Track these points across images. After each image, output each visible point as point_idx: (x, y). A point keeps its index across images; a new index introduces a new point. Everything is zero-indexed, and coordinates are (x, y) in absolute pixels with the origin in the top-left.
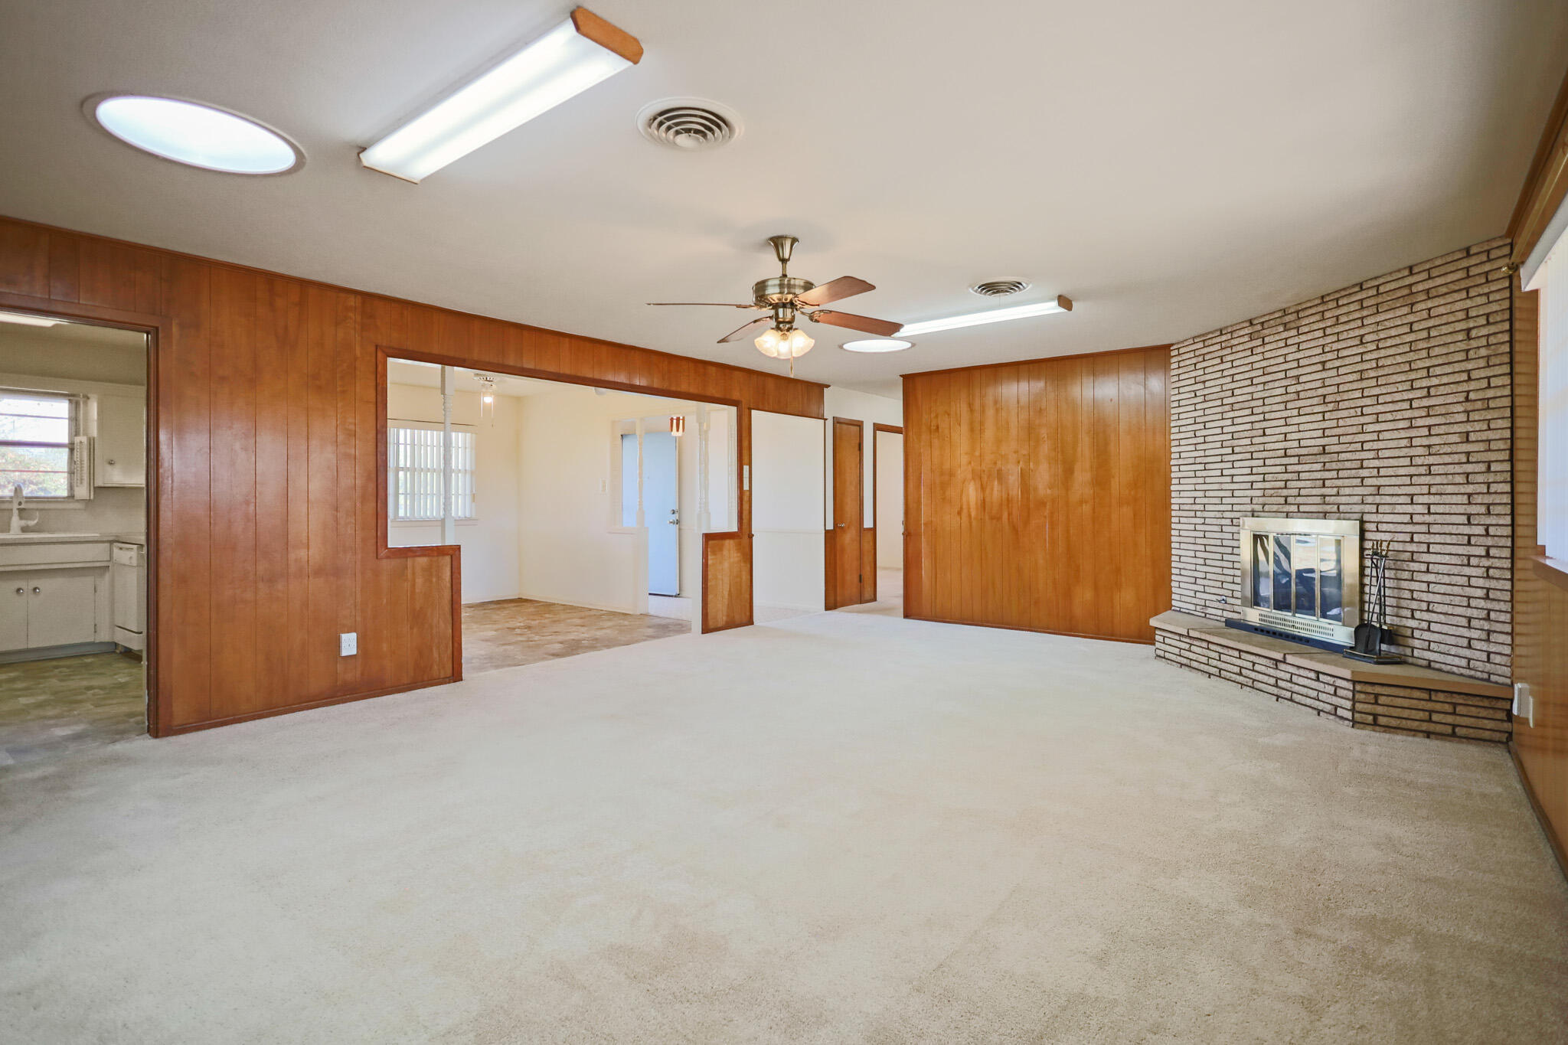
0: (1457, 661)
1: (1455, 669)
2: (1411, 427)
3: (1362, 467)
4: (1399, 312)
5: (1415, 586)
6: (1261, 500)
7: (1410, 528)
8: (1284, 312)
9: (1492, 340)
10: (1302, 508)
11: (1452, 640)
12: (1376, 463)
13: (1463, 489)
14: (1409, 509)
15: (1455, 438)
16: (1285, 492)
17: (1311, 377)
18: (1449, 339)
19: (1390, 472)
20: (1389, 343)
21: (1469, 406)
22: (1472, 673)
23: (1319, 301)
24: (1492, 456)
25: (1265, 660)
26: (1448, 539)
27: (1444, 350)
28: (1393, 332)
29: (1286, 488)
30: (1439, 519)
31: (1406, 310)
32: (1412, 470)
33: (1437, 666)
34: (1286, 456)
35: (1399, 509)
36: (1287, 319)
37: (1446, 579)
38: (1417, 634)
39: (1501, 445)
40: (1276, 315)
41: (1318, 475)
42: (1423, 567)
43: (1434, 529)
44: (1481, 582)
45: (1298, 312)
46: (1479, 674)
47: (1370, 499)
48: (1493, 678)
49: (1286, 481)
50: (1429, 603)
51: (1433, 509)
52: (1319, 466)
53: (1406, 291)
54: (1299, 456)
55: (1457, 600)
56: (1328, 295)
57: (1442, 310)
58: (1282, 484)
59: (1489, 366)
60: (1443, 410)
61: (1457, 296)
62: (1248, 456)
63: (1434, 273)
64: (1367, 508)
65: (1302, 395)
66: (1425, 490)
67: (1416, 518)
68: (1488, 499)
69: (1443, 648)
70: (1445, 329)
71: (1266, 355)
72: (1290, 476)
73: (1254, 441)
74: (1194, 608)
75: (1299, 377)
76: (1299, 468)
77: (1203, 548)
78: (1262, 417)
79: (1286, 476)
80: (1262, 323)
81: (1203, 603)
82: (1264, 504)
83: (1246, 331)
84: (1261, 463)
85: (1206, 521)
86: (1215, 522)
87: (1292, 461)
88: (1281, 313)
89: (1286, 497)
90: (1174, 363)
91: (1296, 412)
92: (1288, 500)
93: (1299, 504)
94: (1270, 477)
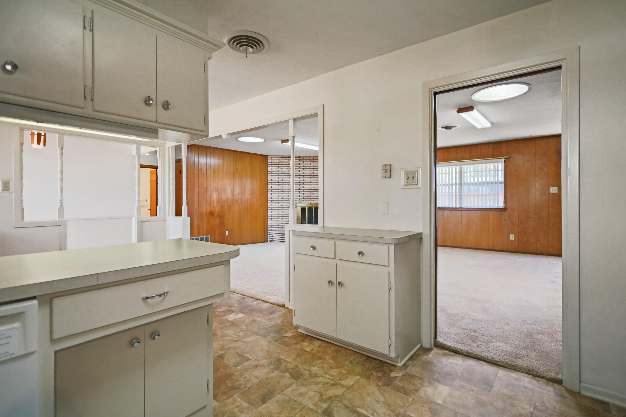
6: (303, 199)
8: (310, 157)
16: (310, 198)
34: (310, 189)
40: (308, 157)
45: (314, 158)
54: (314, 190)
58: (309, 196)
62: (299, 189)
65: (315, 176)
71: (304, 166)
72: (311, 194)
73: (300, 185)
74: (278, 228)
75: (314, 172)
76: (314, 192)
77: (281, 212)
78: (303, 180)
79: (310, 194)
80: (303, 158)
81: (281, 226)
82: (303, 201)
83: (298, 159)
84: (303, 191)
85: (283, 205)
86: (286, 205)
87: (312, 191)
88: (309, 157)
89: (310, 199)
90: (269, 161)
91: (313, 180)
92: (311, 199)
93: (314, 200)
94: (305, 194)
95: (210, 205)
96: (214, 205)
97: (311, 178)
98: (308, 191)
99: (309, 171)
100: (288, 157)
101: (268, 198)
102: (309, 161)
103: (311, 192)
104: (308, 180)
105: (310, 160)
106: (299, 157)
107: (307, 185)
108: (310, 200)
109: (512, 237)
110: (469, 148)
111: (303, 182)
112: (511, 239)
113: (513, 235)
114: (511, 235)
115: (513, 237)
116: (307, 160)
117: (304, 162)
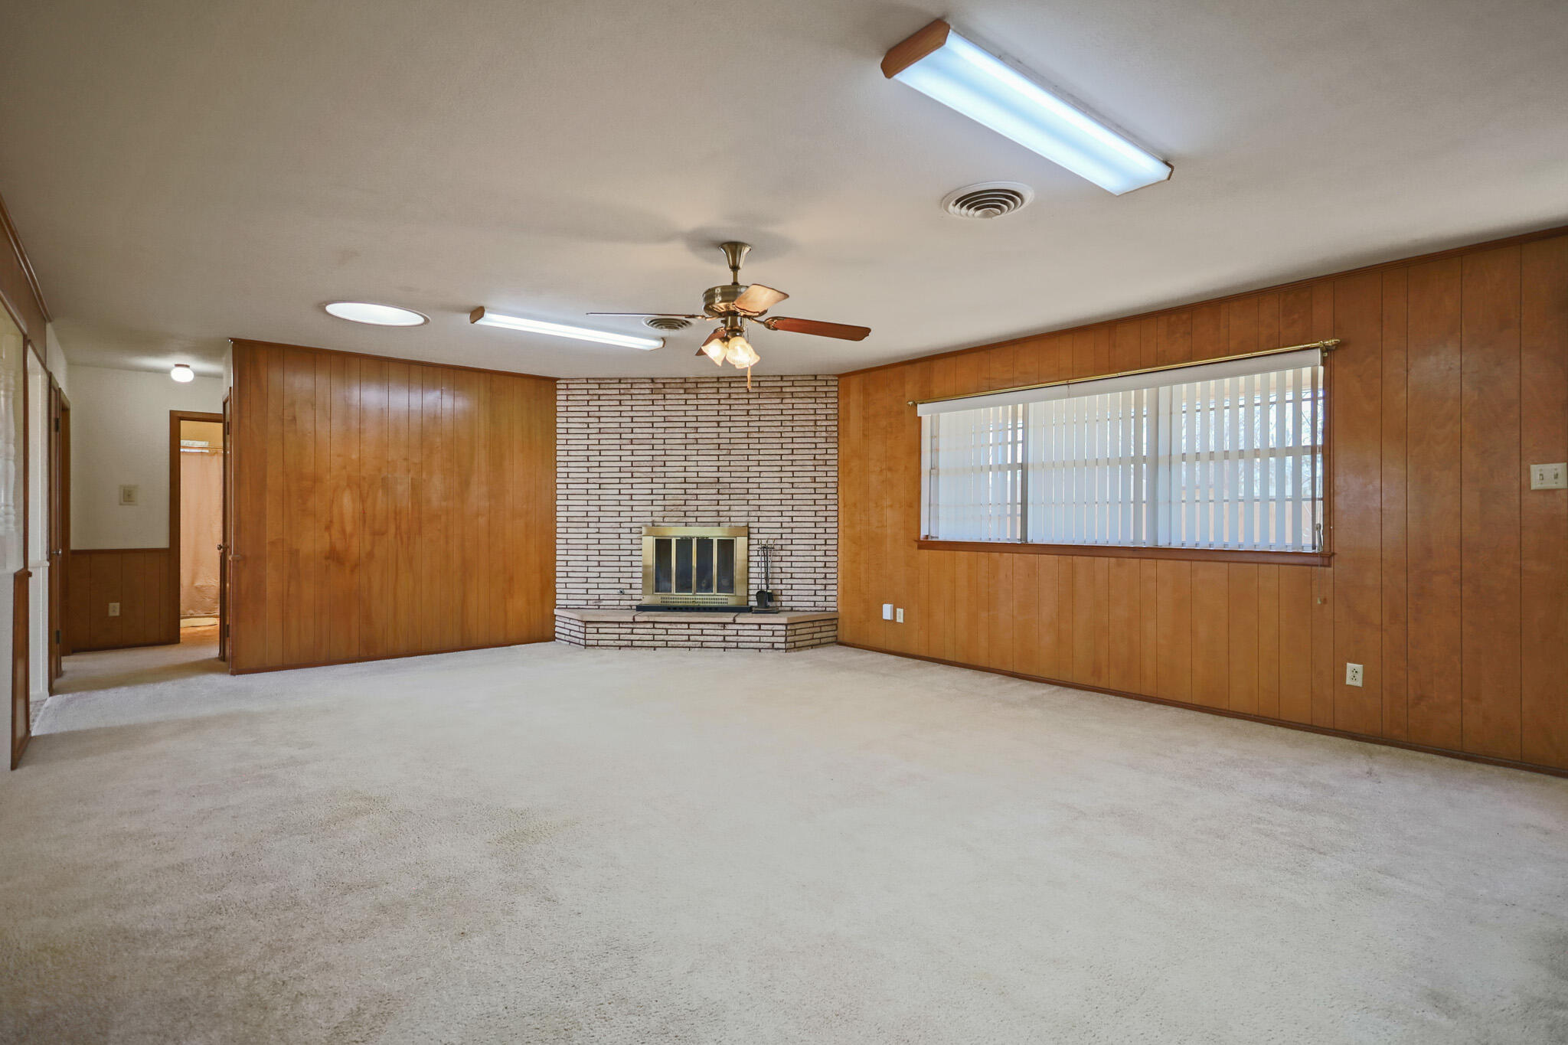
0: (808, 604)
1: (807, 609)
2: (781, 471)
3: (748, 493)
4: (774, 401)
5: (782, 564)
6: (661, 514)
7: (781, 531)
8: (685, 380)
9: (829, 429)
10: (699, 519)
11: (806, 593)
12: (758, 491)
13: (812, 508)
14: (780, 519)
15: (808, 480)
16: (685, 508)
17: (708, 431)
18: (804, 423)
19: (768, 497)
20: (767, 418)
21: (816, 463)
22: (817, 609)
23: (716, 380)
24: (829, 491)
25: (713, 625)
26: (803, 536)
27: (802, 429)
28: (770, 412)
29: (685, 505)
30: (798, 525)
31: (779, 401)
32: (782, 497)
33: (797, 609)
34: (685, 482)
35: (773, 519)
36: (687, 386)
37: (802, 559)
38: (784, 592)
39: (833, 485)
40: (678, 381)
41: (714, 497)
42: (789, 553)
43: (795, 531)
44: (822, 559)
45: (697, 383)
46: (820, 609)
47: (753, 514)
48: (828, 609)
49: (685, 500)
50: (792, 573)
51: (795, 519)
52: (715, 491)
53: (779, 390)
54: (697, 483)
55: (808, 570)
56: (724, 377)
57: (801, 406)
58: (682, 502)
59: (827, 442)
60: (801, 463)
61: (809, 401)
62: (650, 480)
63: (796, 384)
64: (752, 519)
65: (700, 441)
66: (790, 508)
67: (784, 525)
68: (826, 514)
69: (800, 598)
70: (803, 417)
71: (667, 408)
72: (689, 497)
73: (655, 469)
74: (585, 603)
75: (697, 428)
76: (698, 492)
77: (597, 553)
78: (663, 452)
79: (685, 497)
80: (664, 384)
81: (597, 597)
82: (664, 517)
83: (647, 386)
84: (662, 486)
85: (601, 530)
86: (611, 530)
87: (691, 486)
88: (682, 381)
89: (685, 512)
90: (561, 396)
91: (695, 452)
92: (688, 514)
93: (697, 517)
94: (670, 497)
95: (328, 528)
96: (343, 531)
97: (688, 447)
98: (678, 486)
99: (683, 425)
100: (617, 381)
101: (558, 508)
102: (682, 391)
103: (688, 491)
104: (679, 453)
105: (685, 389)
106: (653, 380)
107: (675, 467)
108: (685, 516)
109: (1354, 674)
110: (1185, 317)
111: (665, 458)
112: (1349, 682)
113: (1359, 667)
114: (1350, 666)
115: (1360, 676)
116: (676, 391)
117: (668, 397)
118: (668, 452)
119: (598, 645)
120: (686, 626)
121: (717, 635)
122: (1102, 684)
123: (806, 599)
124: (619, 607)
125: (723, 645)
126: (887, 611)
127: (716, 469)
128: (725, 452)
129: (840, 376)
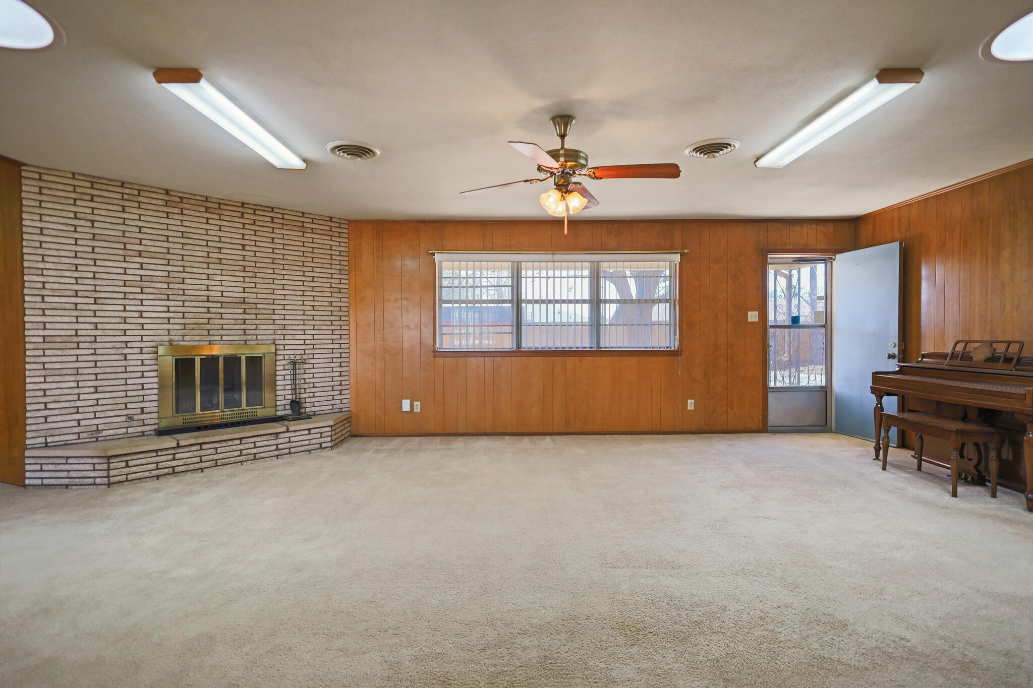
0: (328, 408)
1: (327, 412)
2: (303, 295)
3: (274, 314)
4: (296, 233)
5: (306, 376)
6: (181, 332)
7: (304, 347)
8: (207, 199)
9: (342, 263)
10: (224, 338)
11: (326, 398)
12: (284, 312)
13: (330, 328)
14: (303, 337)
15: (326, 304)
16: (208, 327)
17: (231, 253)
18: (323, 256)
19: (292, 317)
20: (290, 248)
21: (332, 290)
22: (334, 411)
23: (240, 205)
24: (342, 314)
26: (323, 351)
27: (321, 261)
28: (293, 243)
29: (208, 324)
30: (319, 342)
31: (301, 234)
32: (305, 318)
33: (319, 413)
34: (208, 301)
35: (297, 337)
36: (209, 205)
37: (322, 370)
38: (308, 400)
39: (346, 309)
40: (198, 198)
41: (241, 317)
42: (311, 366)
43: (316, 347)
44: (338, 369)
45: (220, 204)
46: (337, 410)
47: (280, 332)
48: (343, 410)
49: (209, 319)
50: (314, 383)
51: (316, 337)
52: (241, 311)
53: (300, 224)
54: (222, 303)
55: (327, 379)
56: (248, 204)
57: (320, 241)
58: (206, 321)
59: (340, 274)
60: (320, 289)
61: (327, 238)
62: (165, 297)
63: (315, 221)
64: (277, 337)
65: (224, 261)
66: (312, 327)
67: (307, 342)
68: (340, 332)
69: (321, 403)
70: (321, 251)
71: (185, 223)
72: (213, 316)
73: (171, 286)
74: (76, 436)
75: (220, 248)
76: (223, 311)
77: (93, 377)
78: (181, 269)
79: (209, 315)
80: (181, 198)
81: (95, 428)
82: (183, 336)
83: (160, 196)
84: (181, 303)
85: (98, 351)
87: (215, 305)
88: (202, 199)
89: (209, 330)
90: (29, 188)
91: (219, 272)
92: (211, 332)
93: (222, 336)
94: (191, 315)
97: (211, 266)
98: (200, 304)
99: (204, 243)
100: (120, 184)
101: (27, 326)
102: (203, 209)
103: (212, 310)
104: (201, 271)
105: (206, 208)
106: (167, 192)
107: (195, 285)
108: (209, 334)
109: (691, 404)
111: (183, 275)
112: (689, 408)
113: (693, 401)
114: (689, 401)
116: (196, 208)
117: (185, 212)
118: (187, 269)
119: (127, 480)
120: (238, 442)
121: (271, 445)
122: (571, 430)
123: (326, 403)
124: (126, 436)
125: (277, 453)
126: (406, 405)
127: (241, 290)
128: (250, 274)
129: (350, 222)
